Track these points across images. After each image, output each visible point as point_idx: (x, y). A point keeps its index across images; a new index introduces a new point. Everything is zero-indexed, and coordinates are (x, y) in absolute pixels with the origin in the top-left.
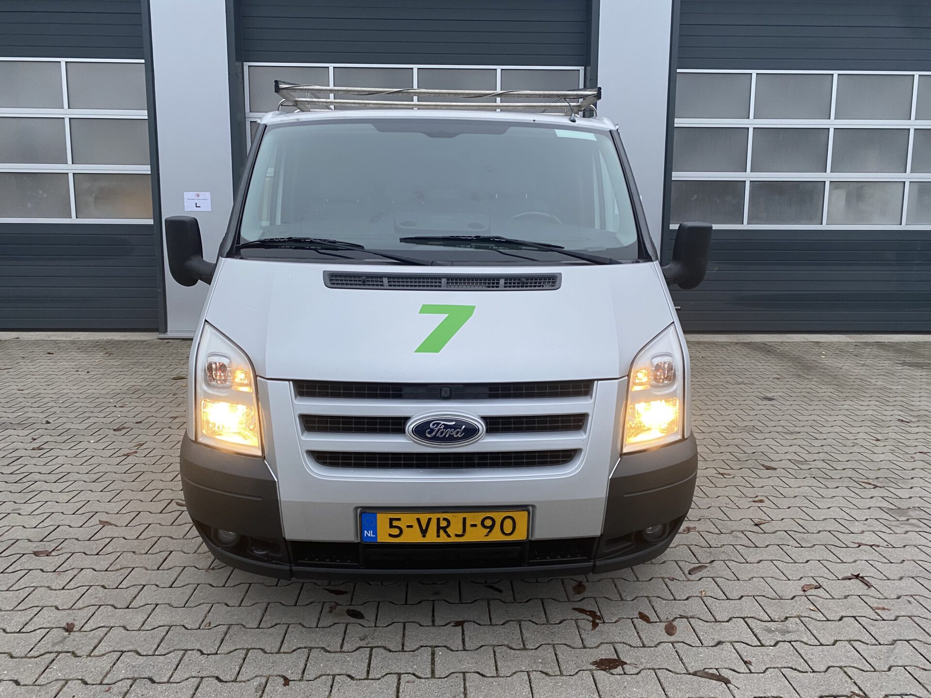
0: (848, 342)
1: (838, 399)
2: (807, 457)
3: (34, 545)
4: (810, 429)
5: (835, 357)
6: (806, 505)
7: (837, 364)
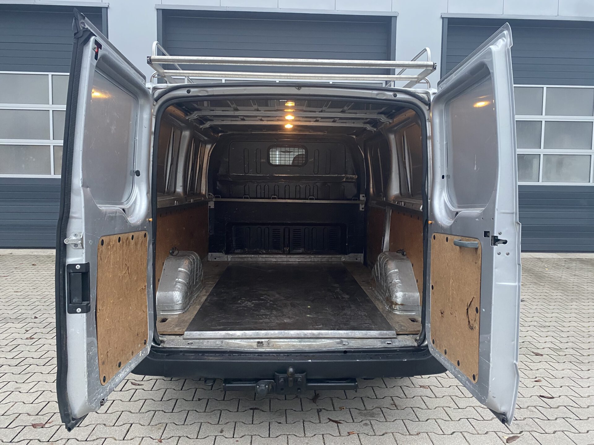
0: (559, 259)
1: (567, 300)
2: (561, 345)
3: (32, 419)
4: (556, 324)
5: (554, 269)
6: (572, 385)
7: (558, 275)
